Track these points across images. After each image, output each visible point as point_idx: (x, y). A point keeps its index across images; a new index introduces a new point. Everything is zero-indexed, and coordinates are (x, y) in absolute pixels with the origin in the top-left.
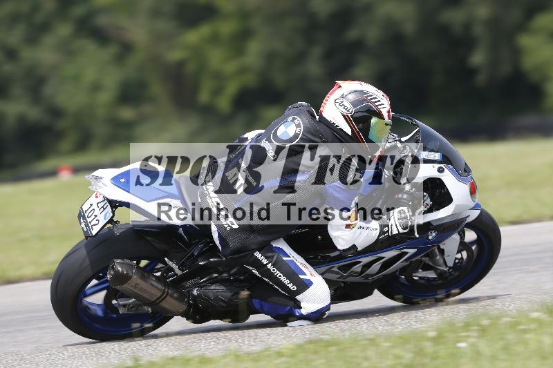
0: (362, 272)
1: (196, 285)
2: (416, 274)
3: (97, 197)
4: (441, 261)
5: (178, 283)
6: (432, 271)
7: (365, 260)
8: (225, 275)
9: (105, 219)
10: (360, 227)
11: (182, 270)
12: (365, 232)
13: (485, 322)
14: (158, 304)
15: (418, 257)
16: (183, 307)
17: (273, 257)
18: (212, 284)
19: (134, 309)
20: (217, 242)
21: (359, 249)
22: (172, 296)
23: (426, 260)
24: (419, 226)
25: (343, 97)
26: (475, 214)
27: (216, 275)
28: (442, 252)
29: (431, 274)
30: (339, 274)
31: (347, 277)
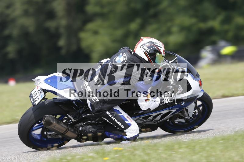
0: (153, 120)
1: (81, 126)
2: (176, 120)
3: (38, 88)
4: (187, 115)
5: (73, 125)
6: (183, 119)
7: (154, 114)
8: (93, 121)
9: (41, 97)
10: (152, 101)
11: (75, 119)
12: (154, 103)
13: (69, 158)
14: (64, 134)
15: (177, 113)
16: (75, 136)
17: (114, 113)
18: (88, 125)
19: (54, 137)
20: (90, 107)
21: (151, 110)
22: (70, 131)
23: (180, 114)
24: (177, 100)
25: (144, 44)
26: (201, 94)
27: (89, 121)
28: (187, 111)
29: (183, 120)
30: (143, 120)
31: (146, 122)
